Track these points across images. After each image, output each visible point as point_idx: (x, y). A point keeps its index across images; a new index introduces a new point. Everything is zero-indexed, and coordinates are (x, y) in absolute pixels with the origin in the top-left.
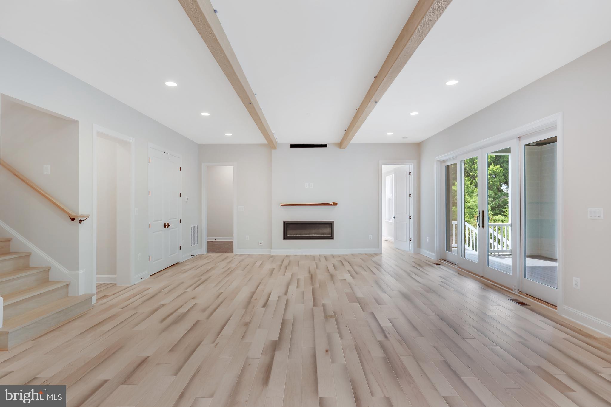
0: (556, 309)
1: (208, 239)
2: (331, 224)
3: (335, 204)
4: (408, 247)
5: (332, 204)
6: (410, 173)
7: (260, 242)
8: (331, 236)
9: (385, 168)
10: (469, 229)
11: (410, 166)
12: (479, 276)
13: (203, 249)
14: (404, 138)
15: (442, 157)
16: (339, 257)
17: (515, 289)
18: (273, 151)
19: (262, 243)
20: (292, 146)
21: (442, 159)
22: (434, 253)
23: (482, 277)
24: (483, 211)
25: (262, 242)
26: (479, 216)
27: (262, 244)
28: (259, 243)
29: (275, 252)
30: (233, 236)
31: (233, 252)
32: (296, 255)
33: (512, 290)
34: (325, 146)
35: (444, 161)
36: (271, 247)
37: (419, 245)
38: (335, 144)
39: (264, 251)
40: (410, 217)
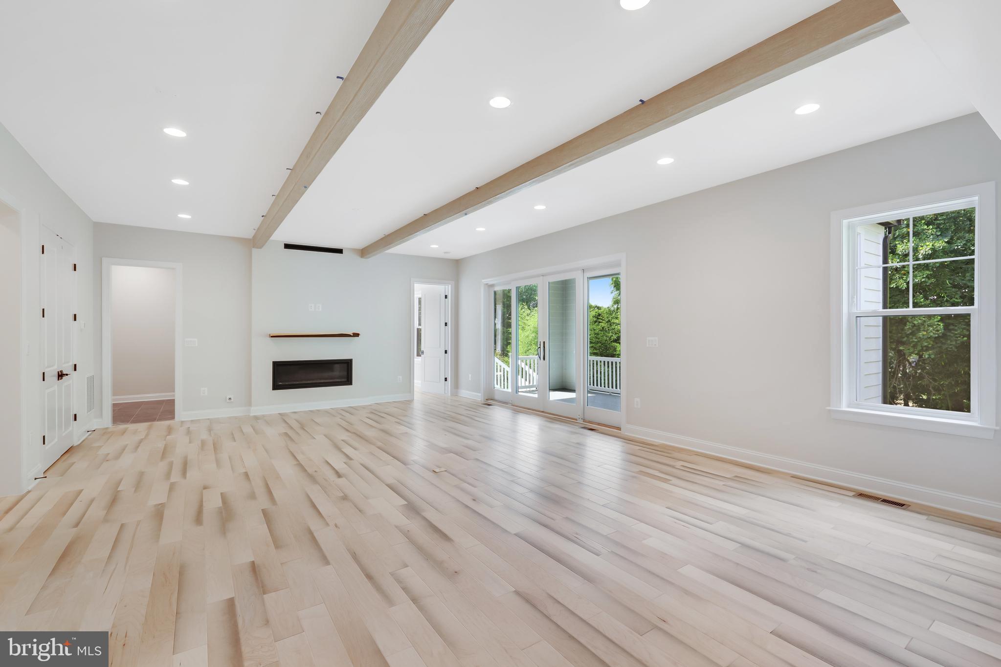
0: (620, 430)
1: (114, 400)
2: (347, 364)
3: (356, 335)
4: (444, 390)
5: (352, 335)
6: (446, 297)
7: (228, 397)
8: (346, 380)
9: (419, 287)
10: (500, 366)
11: (445, 287)
12: (539, 411)
13: (106, 420)
14: (445, 253)
15: (490, 281)
16: (364, 408)
17: (579, 419)
18: (254, 250)
19: (232, 398)
20: (288, 246)
21: (491, 283)
22: (480, 393)
23: (543, 412)
24: (544, 342)
26: (540, 347)
27: (232, 400)
28: (227, 399)
29: (257, 410)
30: (174, 391)
31: (173, 418)
32: (295, 413)
33: (576, 420)
34: (340, 251)
35: (492, 286)
36: (249, 403)
37: (456, 385)
38: (355, 250)
39: (236, 411)
40: (446, 352)
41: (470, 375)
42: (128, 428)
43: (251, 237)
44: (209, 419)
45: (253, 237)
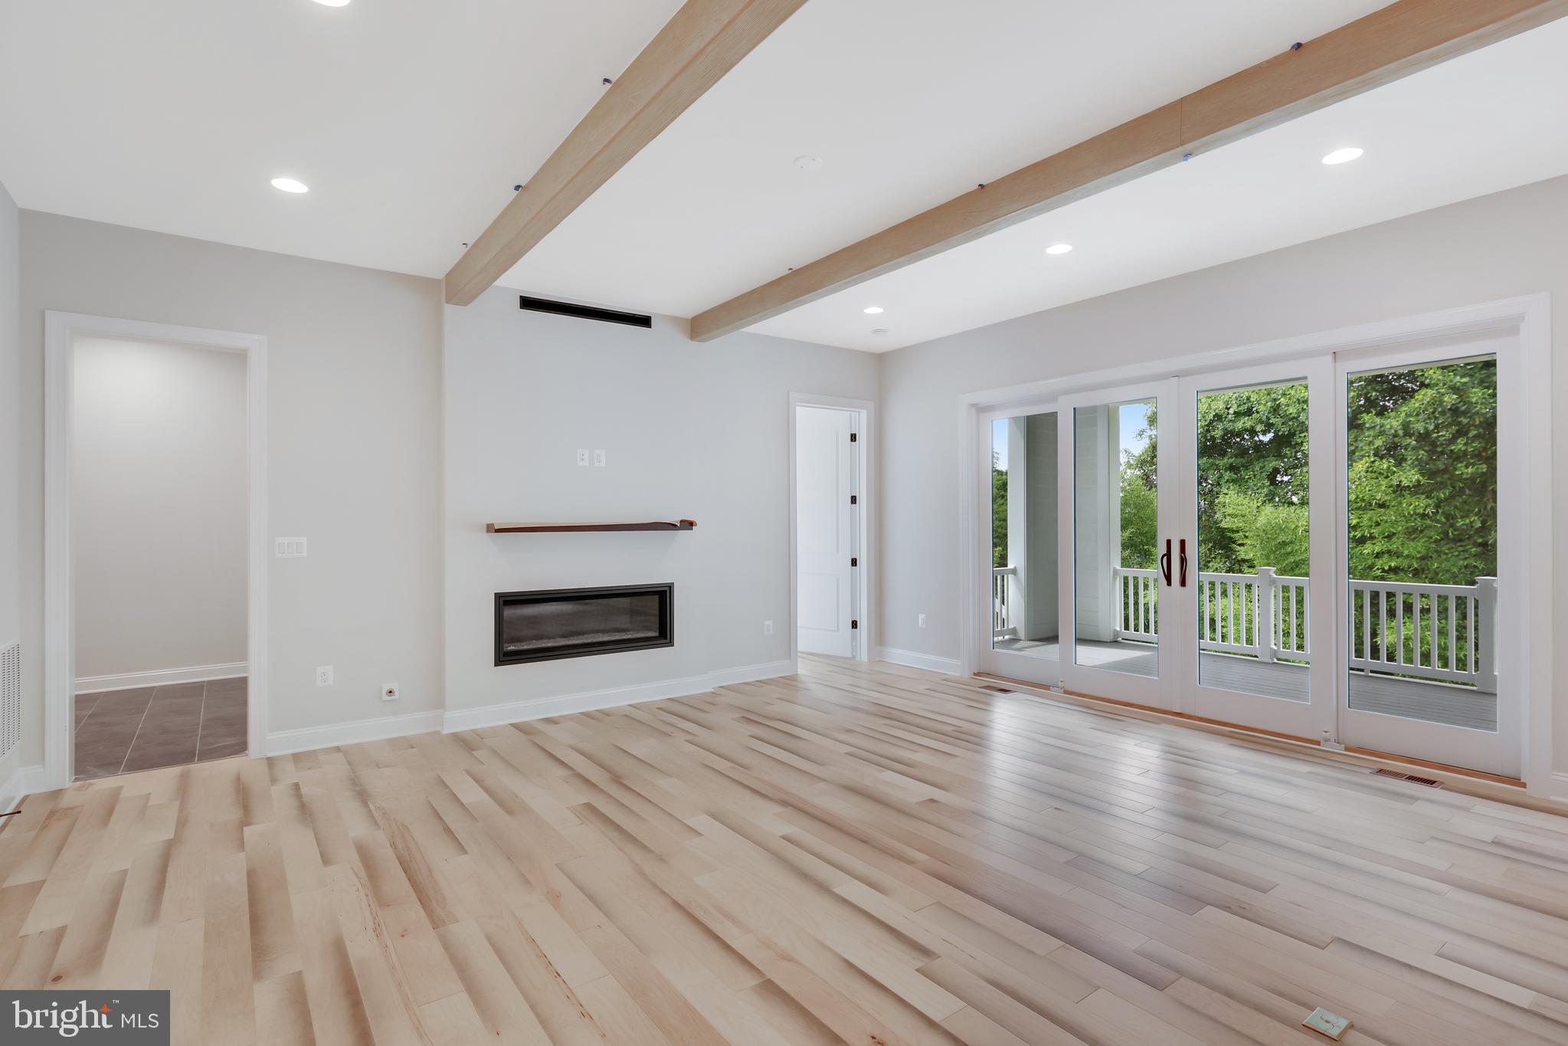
0: (1524, 786)
2: (662, 596)
3: (689, 525)
4: (850, 646)
5: (678, 524)
6: (853, 438)
7: (386, 687)
8: (659, 634)
9: (805, 416)
11: (853, 415)
17: (1328, 740)
18: (449, 310)
19: (396, 691)
20: (528, 303)
22: (956, 658)
23: (1180, 715)
24: (1183, 543)
25: (395, 687)
26: (1168, 555)
27: (396, 696)
28: (384, 691)
29: (459, 720)
33: (1316, 744)
34: (644, 321)
36: (438, 702)
37: (880, 637)
38: (676, 320)
39: (409, 724)
40: (854, 562)
41: (921, 617)
42: (120, 788)
43: (440, 274)
44: (338, 749)
45: (448, 275)
